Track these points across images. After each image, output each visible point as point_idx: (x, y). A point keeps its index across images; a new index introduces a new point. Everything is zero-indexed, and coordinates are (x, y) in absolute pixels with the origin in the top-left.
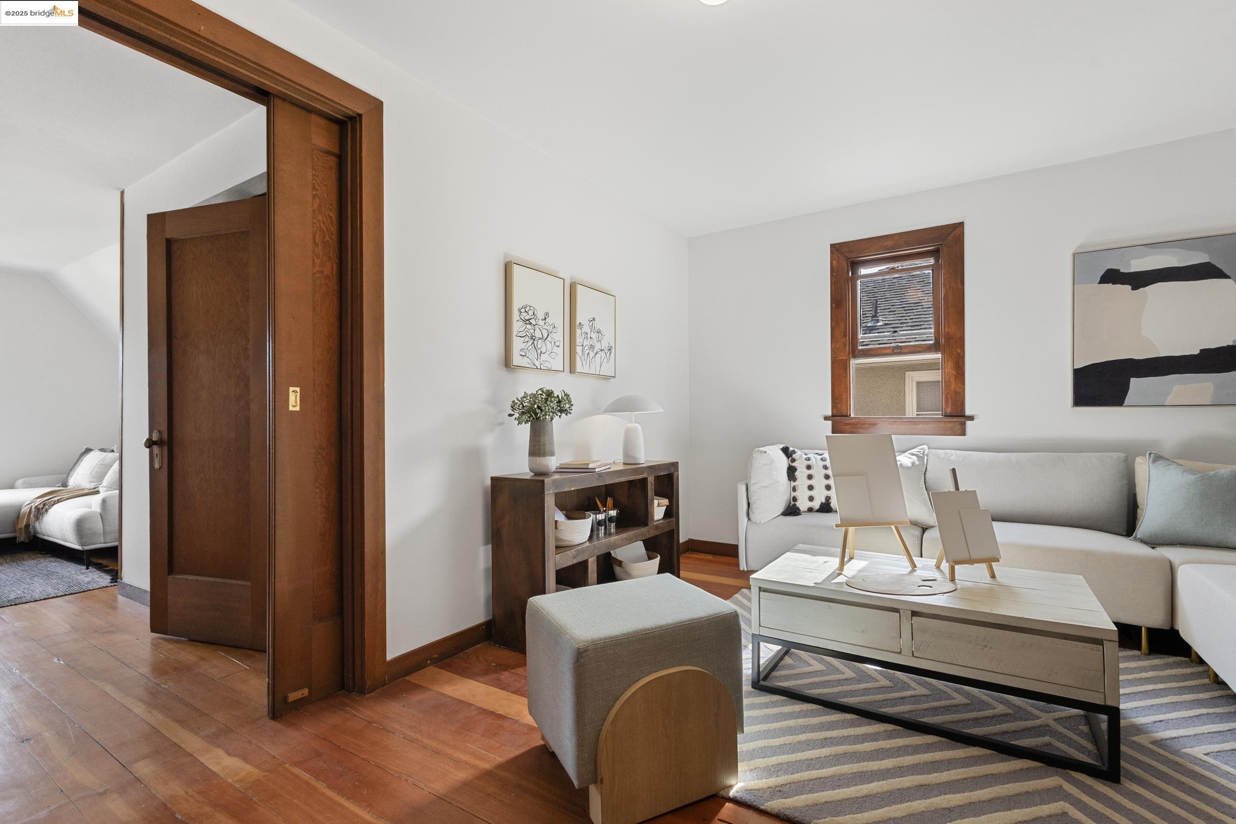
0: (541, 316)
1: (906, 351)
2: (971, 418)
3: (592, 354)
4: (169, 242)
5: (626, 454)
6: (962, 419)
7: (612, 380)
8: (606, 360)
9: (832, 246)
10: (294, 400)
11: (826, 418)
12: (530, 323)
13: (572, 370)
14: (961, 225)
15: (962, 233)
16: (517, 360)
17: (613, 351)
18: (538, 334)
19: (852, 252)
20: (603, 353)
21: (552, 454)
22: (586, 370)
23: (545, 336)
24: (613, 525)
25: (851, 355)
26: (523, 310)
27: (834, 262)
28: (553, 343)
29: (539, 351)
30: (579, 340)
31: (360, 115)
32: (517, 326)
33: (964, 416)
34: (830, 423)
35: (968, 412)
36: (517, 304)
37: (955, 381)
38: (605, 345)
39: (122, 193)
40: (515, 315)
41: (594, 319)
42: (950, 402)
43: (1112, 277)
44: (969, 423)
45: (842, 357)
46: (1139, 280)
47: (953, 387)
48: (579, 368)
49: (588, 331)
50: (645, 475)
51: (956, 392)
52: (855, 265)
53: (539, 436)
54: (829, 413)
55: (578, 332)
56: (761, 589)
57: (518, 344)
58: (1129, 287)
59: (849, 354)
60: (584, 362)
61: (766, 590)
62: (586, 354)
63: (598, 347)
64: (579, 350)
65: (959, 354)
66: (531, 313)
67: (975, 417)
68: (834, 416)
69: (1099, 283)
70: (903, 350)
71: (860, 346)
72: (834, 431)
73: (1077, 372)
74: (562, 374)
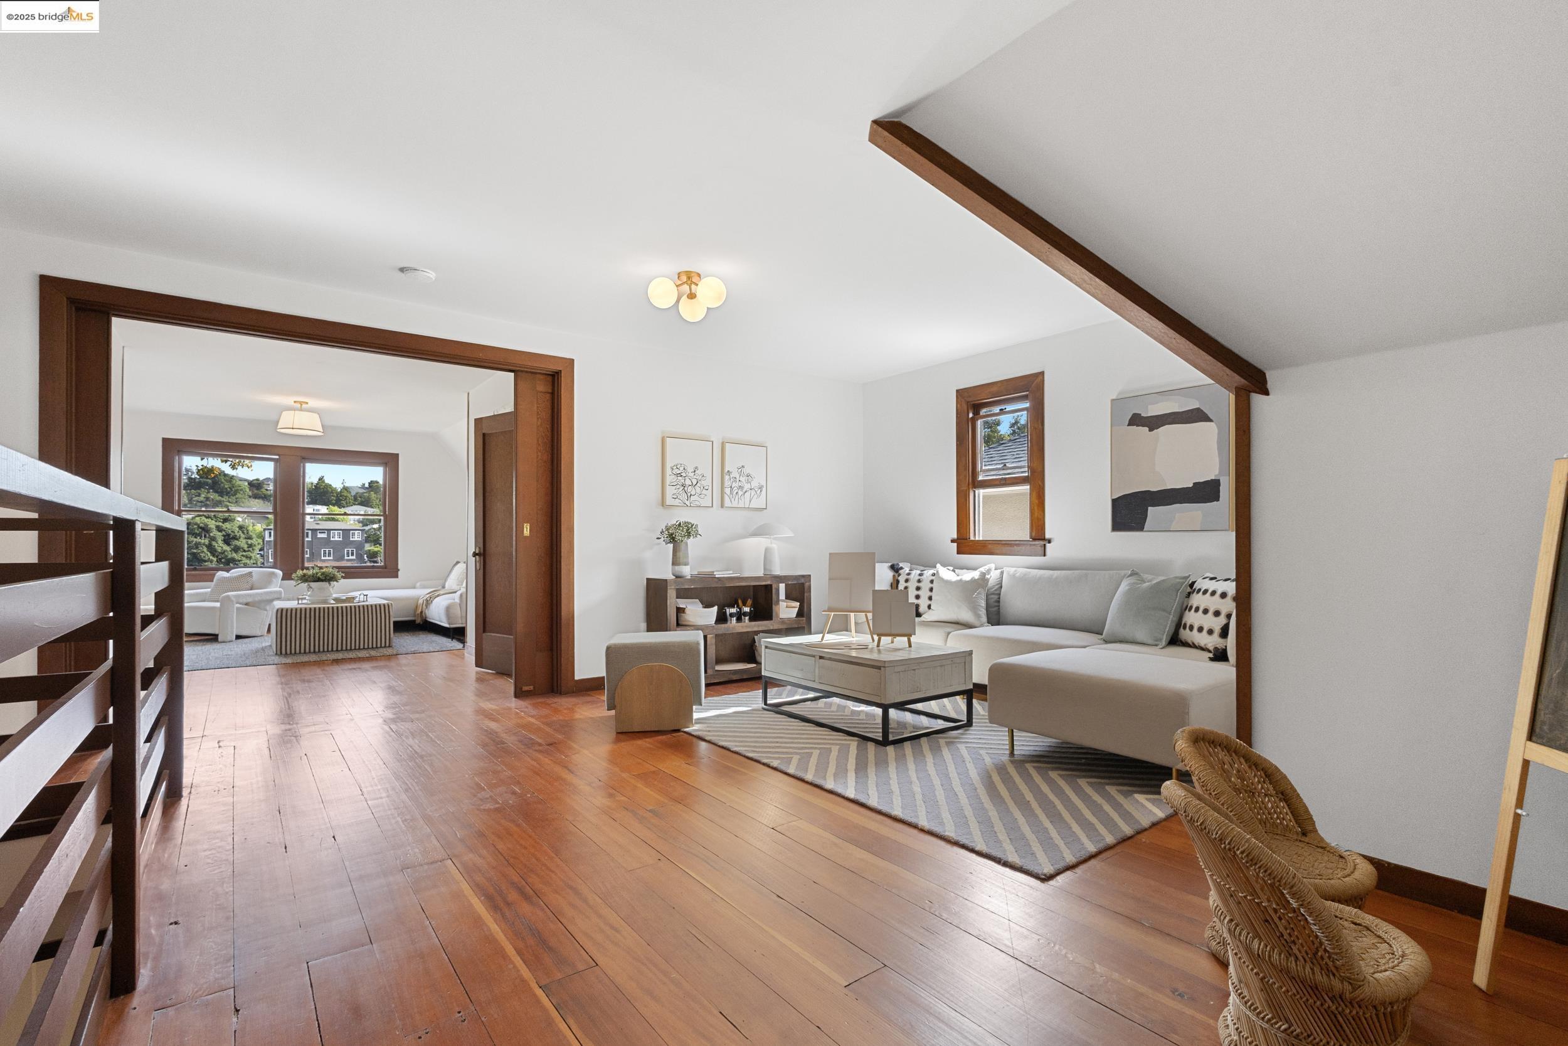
0: (690, 469)
1: (1009, 482)
3: (740, 493)
4: (484, 435)
5: (765, 569)
6: (1042, 543)
7: (765, 511)
8: (756, 496)
9: (958, 391)
10: (526, 532)
11: (953, 541)
12: (681, 476)
13: (722, 506)
14: (1042, 374)
15: (1043, 381)
16: (669, 501)
17: (764, 489)
18: (688, 482)
19: (970, 397)
20: (753, 492)
21: (686, 564)
22: (735, 504)
23: (694, 483)
24: (747, 618)
25: (971, 486)
26: (675, 468)
27: (959, 406)
28: (702, 488)
29: (689, 494)
30: (727, 483)
31: (561, 371)
32: (669, 478)
33: (1044, 539)
34: (955, 545)
35: (1047, 536)
36: (668, 466)
37: (1038, 509)
38: (755, 484)
39: (468, 394)
40: (668, 471)
41: (743, 467)
42: (1034, 527)
43: (1136, 420)
44: (1048, 545)
45: (964, 488)
46: (1154, 423)
47: (1036, 514)
48: (727, 503)
49: (738, 477)
50: (769, 583)
51: (1038, 518)
52: (977, 408)
53: (676, 552)
54: (955, 536)
55: (727, 477)
56: (766, 647)
57: (670, 491)
58: (1147, 429)
59: (969, 485)
60: (733, 500)
61: (770, 648)
62: (735, 493)
63: (747, 487)
64: (728, 491)
65: (1040, 486)
66: (682, 469)
67: (1052, 541)
68: (958, 539)
69: (1128, 425)
70: (1007, 482)
71: (981, 478)
72: (959, 552)
73: (1114, 501)
74: (711, 509)
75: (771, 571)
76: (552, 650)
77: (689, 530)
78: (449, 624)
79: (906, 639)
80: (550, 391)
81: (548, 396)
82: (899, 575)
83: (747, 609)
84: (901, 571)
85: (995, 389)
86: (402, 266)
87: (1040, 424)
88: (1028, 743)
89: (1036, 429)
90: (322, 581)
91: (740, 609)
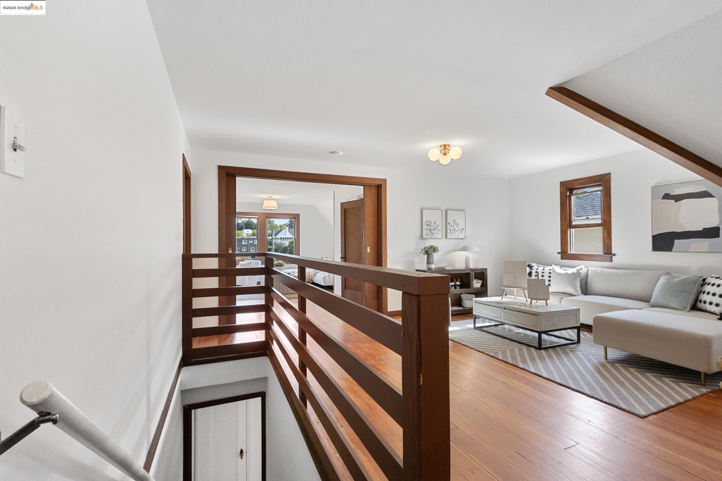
0: (433, 222)
1: (590, 226)
2: (614, 255)
3: (454, 232)
4: (345, 209)
5: (466, 265)
6: (610, 255)
7: (464, 239)
8: (461, 233)
9: (561, 183)
10: (369, 251)
11: (558, 253)
12: (429, 225)
13: (446, 237)
14: (610, 174)
15: (610, 178)
16: (424, 236)
17: (464, 230)
18: (432, 228)
19: (568, 185)
20: (459, 231)
21: (433, 264)
22: (452, 237)
23: (435, 228)
24: (458, 287)
25: (568, 227)
26: (427, 222)
27: (561, 189)
28: (438, 230)
29: (433, 233)
30: (448, 228)
31: (382, 184)
32: (425, 227)
33: (611, 254)
34: (560, 255)
35: (613, 252)
36: (424, 221)
37: (607, 239)
38: (460, 228)
39: (334, 191)
40: (424, 224)
41: (455, 220)
42: (605, 248)
43: (667, 196)
44: (613, 257)
45: (564, 228)
46: (678, 198)
47: (606, 242)
48: (448, 236)
49: (453, 225)
50: (469, 272)
51: (608, 244)
52: (571, 190)
53: (429, 258)
54: (560, 251)
55: (448, 225)
56: (475, 302)
57: (425, 232)
58: (673, 201)
59: (567, 227)
60: (451, 235)
61: (477, 303)
62: (451, 232)
63: (457, 229)
64: (448, 231)
65: (609, 228)
66: (430, 222)
67: (616, 254)
68: (561, 252)
69: (662, 199)
70: (589, 226)
71: (573, 224)
72: (562, 259)
73: (654, 237)
74: (442, 239)
75: (468, 266)
76: (378, 298)
77: (435, 249)
78: (325, 284)
79: (545, 301)
80: (377, 193)
81: (376, 195)
82: (532, 269)
83: (458, 283)
84: (533, 268)
85: (582, 181)
86: (331, 151)
87: (609, 199)
88: (614, 354)
89: (606, 200)
90: (279, 266)
91: (455, 283)
